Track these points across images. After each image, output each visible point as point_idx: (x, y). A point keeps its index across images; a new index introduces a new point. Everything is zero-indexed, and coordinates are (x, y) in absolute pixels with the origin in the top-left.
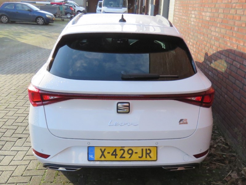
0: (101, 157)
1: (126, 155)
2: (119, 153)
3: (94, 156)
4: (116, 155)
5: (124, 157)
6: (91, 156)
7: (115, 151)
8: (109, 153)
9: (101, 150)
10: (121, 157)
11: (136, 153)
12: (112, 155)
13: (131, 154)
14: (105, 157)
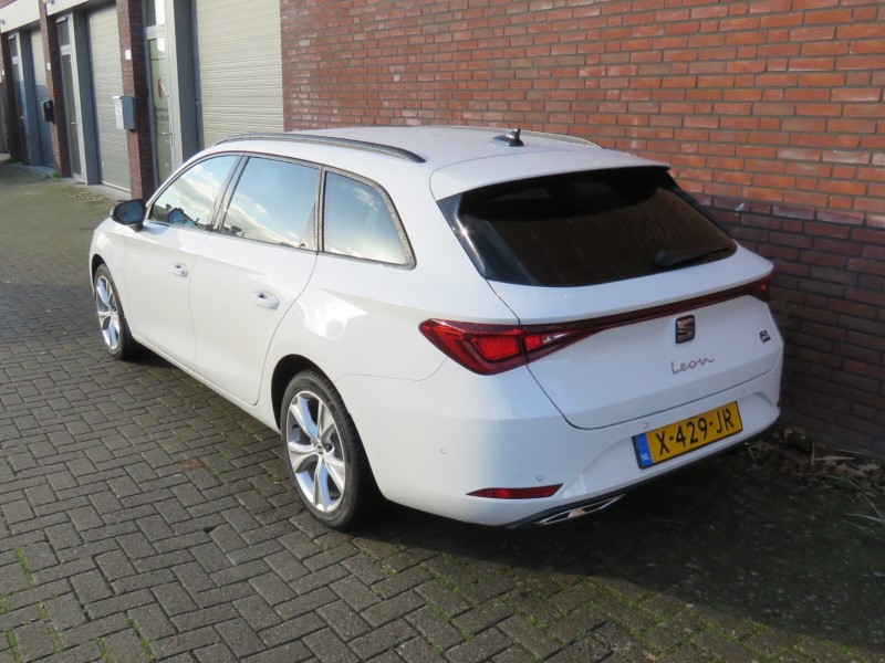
0: (661, 453)
1: (699, 434)
2: (687, 433)
3: (649, 455)
4: (683, 439)
5: (696, 440)
6: (644, 457)
7: (680, 431)
8: (671, 438)
9: (657, 436)
10: (693, 441)
11: (711, 424)
12: (678, 440)
13: (705, 429)
14: (668, 451)
